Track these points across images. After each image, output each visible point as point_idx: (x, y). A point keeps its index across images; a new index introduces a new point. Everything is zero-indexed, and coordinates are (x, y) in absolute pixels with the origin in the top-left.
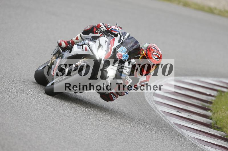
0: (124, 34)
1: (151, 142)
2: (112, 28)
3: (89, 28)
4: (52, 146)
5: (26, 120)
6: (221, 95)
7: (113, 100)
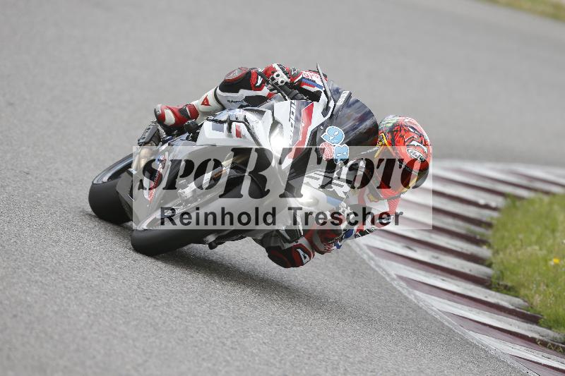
0: (337, 92)
2: (303, 78)
3: (237, 74)
4: (95, 333)
5: (31, 269)
6: (514, 206)
7: (302, 264)
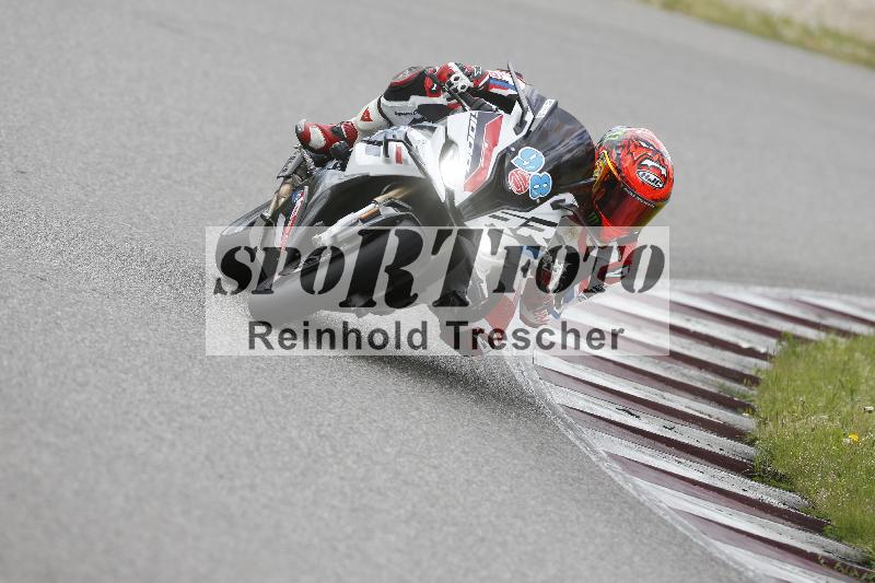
1: (519, 523)
6: (794, 353)
